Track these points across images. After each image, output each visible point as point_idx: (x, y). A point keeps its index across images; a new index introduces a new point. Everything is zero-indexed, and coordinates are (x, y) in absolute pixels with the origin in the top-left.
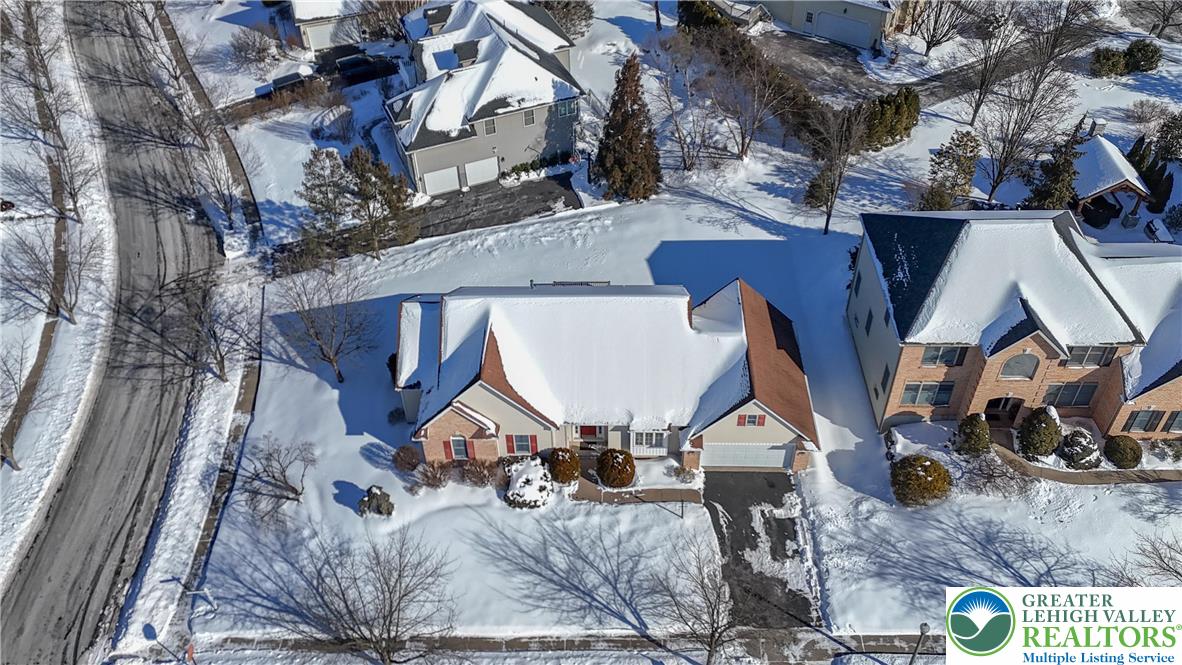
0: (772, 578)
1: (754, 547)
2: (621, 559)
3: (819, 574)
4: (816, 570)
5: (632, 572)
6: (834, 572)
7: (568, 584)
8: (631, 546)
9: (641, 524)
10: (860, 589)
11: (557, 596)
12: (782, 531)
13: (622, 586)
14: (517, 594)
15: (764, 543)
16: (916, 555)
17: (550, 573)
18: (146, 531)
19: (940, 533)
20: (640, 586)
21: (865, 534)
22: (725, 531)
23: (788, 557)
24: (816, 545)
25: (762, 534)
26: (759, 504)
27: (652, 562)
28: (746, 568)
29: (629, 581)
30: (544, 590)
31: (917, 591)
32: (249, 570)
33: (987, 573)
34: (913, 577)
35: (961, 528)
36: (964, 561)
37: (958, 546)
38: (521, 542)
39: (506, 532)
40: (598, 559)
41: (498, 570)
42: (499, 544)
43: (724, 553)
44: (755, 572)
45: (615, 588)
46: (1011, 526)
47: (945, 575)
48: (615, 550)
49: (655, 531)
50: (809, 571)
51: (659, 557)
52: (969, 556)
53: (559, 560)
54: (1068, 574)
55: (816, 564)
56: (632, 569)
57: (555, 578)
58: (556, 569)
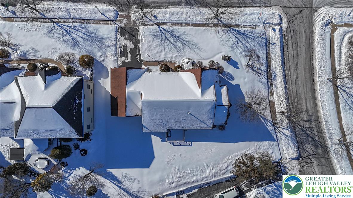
0: (128, 40)
1: (131, 49)
2: (164, 44)
3: (116, 41)
4: (117, 42)
5: (161, 41)
6: (113, 40)
7: (177, 38)
8: (162, 48)
9: (159, 54)
10: (108, 35)
11: (179, 35)
12: (123, 54)
13: (164, 37)
14: (189, 35)
15: (128, 50)
16: (93, 43)
17: (181, 41)
18: (285, 61)
19: (86, 48)
20: (160, 37)
21: (104, 50)
22: (138, 54)
23: (123, 46)
24: (116, 49)
25: (129, 52)
26: (128, 62)
27: (157, 43)
28: (134, 43)
29: (162, 38)
30: (182, 37)
31: (95, 34)
32: (255, 45)
33: (78, 37)
34: (95, 37)
35: (80, 48)
36: (82, 40)
37: (83, 44)
38: (189, 49)
39: (193, 52)
40: (170, 44)
41: (194, 41)
42: (194, 48)
43: (139, 47)
44: (132, 42)
45: (166, 37)
46: (68, 48)
47: (88, 37)
48: (165, 47)
49: (155, 52)
50: (119, 41)
51: (155, 44)
52: (81, 41)
53: (179, 44)
54: (59, 36)
55: (117, 43)
56: (162, 41)
57: (180, 40)
58: (180, 42)
